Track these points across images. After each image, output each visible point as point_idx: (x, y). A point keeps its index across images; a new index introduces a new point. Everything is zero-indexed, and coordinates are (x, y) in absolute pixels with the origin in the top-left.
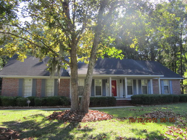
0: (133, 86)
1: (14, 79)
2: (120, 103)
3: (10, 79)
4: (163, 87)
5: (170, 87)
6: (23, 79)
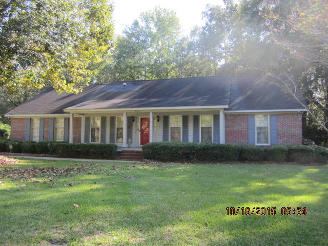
1: (22, 119)
3: (17, 119)
4: (254, 129)
5: (271, 129)
6: (30, 118)
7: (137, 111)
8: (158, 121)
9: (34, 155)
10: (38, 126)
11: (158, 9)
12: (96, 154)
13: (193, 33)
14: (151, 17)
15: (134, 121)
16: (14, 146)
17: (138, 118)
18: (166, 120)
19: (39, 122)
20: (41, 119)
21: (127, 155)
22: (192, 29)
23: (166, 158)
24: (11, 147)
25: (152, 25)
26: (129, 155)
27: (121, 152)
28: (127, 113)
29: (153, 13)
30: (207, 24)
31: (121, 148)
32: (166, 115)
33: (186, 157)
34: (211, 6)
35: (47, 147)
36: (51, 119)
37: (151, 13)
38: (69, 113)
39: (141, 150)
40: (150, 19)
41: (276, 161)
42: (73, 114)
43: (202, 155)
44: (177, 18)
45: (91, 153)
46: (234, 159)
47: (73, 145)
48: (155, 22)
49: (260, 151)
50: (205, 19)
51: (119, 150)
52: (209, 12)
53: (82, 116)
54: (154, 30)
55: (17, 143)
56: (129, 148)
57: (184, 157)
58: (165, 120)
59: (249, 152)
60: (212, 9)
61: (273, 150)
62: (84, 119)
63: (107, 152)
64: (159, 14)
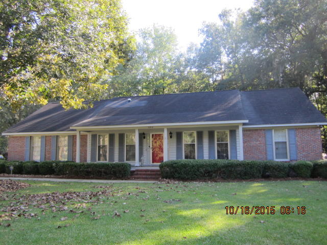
0: (196, 143)
1: (21, 137)
2: (147, 175)
3: (16, 137)
4: (272, 145)
5: (290, 144)
6: (31, 137)
7: (151, 127)
8: (171, 137)
9: (37, 176)
10: (40, 144)
11: (156, 26)
12: (108, 174)
13: (190, 50)
14: (149, 34)
15: (144, 138)
16: (15, 167)
17: (150, 135)
18: (179, 136)
19: (40, 140)
20: (42, 137)
21: (141, 174)
22: (189, 46)
23: (186, 177)
24: (12, 168)
25: (149, 42)
26: (144, 175)
27: (134, 171)
28: (139, 130)
29: (151, 30)
30: (205, 41)
31: (134, 166)
32: (178, 131)
33: (208, 176)
34: (207, 23)
35: (52, 167)
36: (54, 136)
37: (150, 29)
38: (75, 130)
39: (158, 168)
40: (147, 35)
41: (302, 177)
42: (80, 132)
43: (225, 173)
44: (175, 35)
45: (103, 173)
46: (258, 177)
47: (82, 165)
48: (153, 39)
49: (285, 167)
50: (201, 35)
51: (133, 169)
52: (205, 29)
53: (88, 134)
54: (152, 46)
55: (17, 164)
56: (142, 166)
57: (206, 175)
58: (177, 135)
59: (274, 168)
60: (207, 26)
61: (298, 166)
62: (91, 137)
63: (119, 172)
64: (156, 31)
